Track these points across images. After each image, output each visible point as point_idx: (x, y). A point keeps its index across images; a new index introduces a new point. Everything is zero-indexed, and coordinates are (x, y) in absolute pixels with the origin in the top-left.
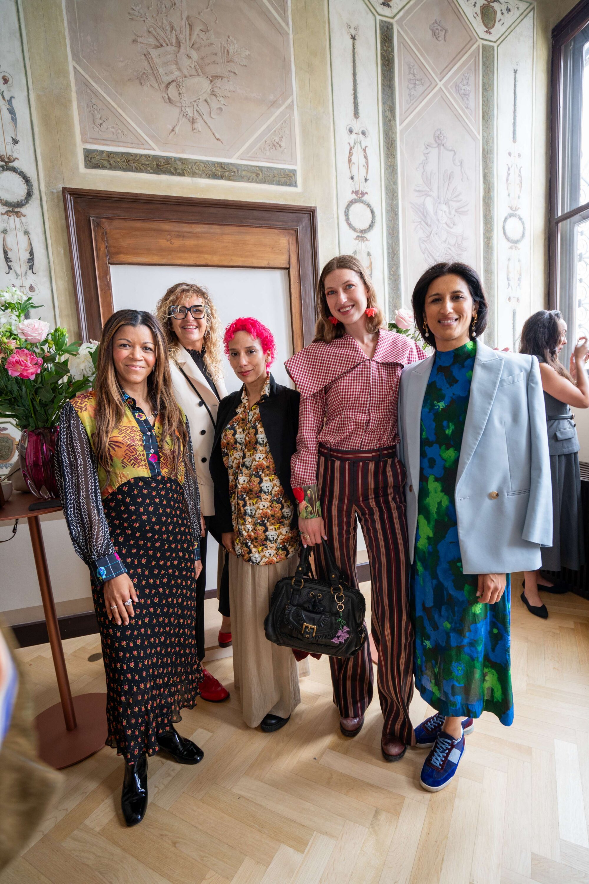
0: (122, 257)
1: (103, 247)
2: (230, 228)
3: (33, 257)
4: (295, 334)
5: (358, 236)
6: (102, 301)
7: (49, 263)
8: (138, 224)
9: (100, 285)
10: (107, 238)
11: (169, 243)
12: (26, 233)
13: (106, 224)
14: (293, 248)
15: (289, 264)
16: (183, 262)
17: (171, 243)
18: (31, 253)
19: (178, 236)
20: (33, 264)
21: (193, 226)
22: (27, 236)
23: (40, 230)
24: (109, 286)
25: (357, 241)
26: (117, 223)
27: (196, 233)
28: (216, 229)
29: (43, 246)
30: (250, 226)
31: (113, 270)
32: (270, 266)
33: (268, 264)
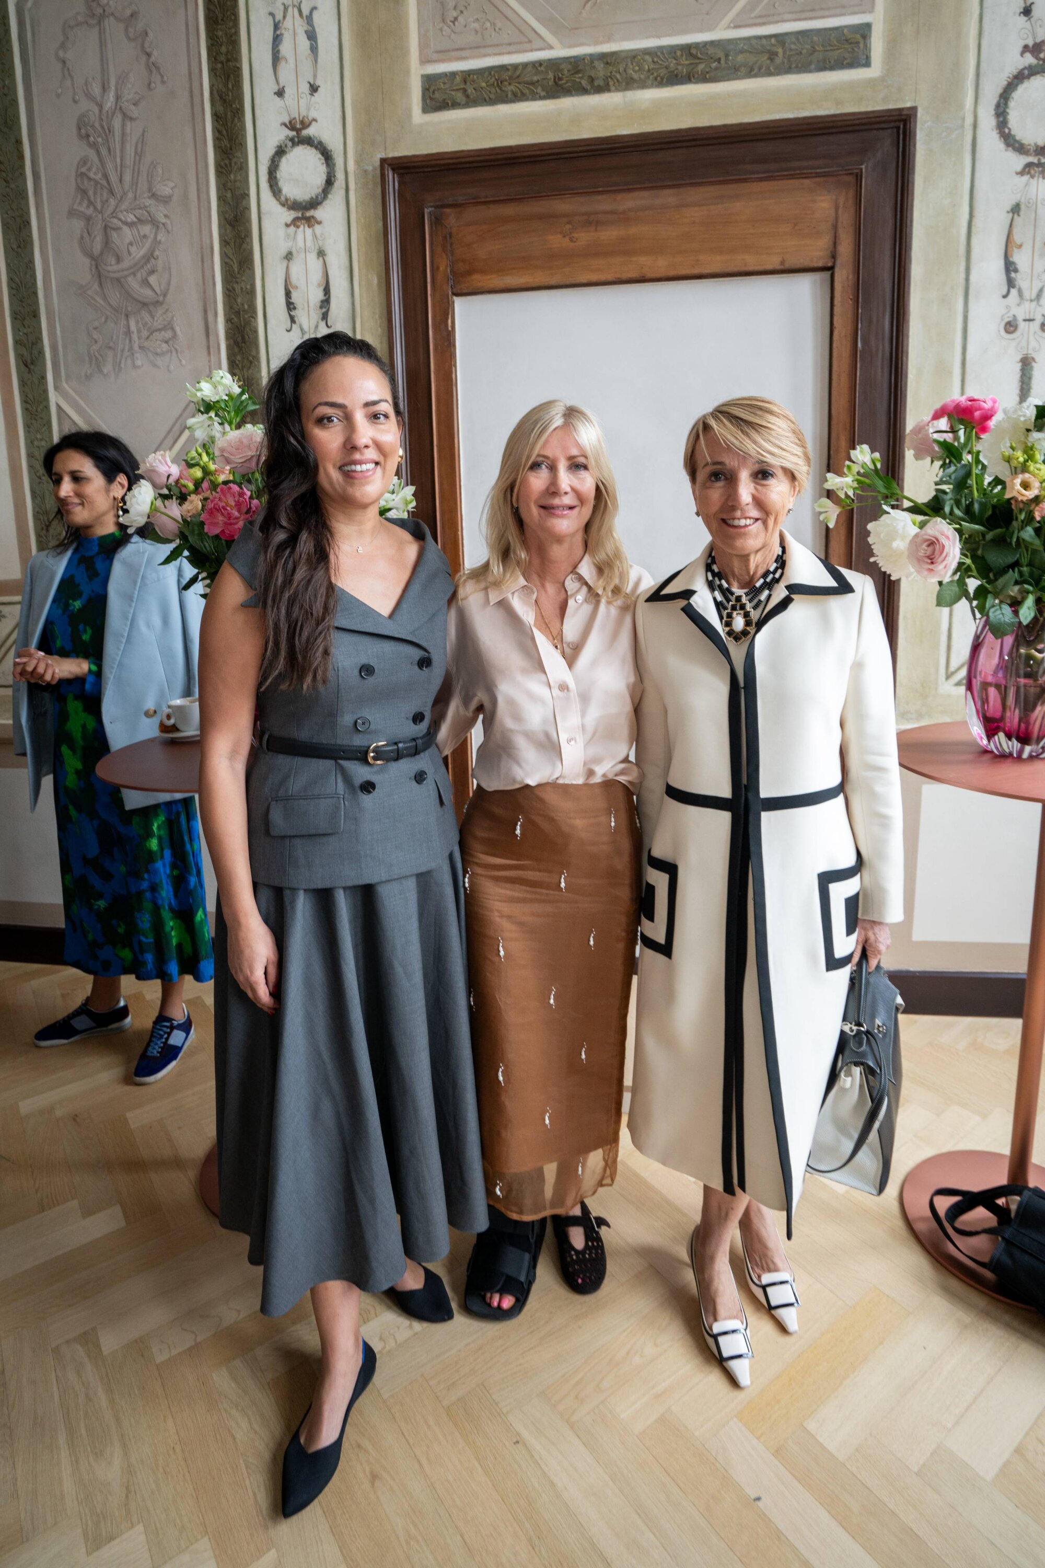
0: (478, 280)
1: (444, 265)
2: (702, 189)
3: (329, 297)
4: (834, 422)
5: (1029, 165)
6: (435, 368)
7: (353, 304)
8: (509, 210)
9: (435, 339)
10: (451, 244)
11: (567, 239)
12: (321, 253)
13: (452, 219)
14: (846, 219)
15: (834, 257)
16: (594, 277)
17: (571, 240)
18: (327, 291)
19: (588, 223)
20: (328, 310)
21: (619, 196)
22: (321, 259)
23: (342, 245)
24: (449, 340)
25: (1026, 178)
26: (472, 213)
27: (624, 212)
28: (668, 197)
29: (345, 274)
30: (745, 180)
31: (461, 306)
32: (787, 265)
33: (782, 263)
